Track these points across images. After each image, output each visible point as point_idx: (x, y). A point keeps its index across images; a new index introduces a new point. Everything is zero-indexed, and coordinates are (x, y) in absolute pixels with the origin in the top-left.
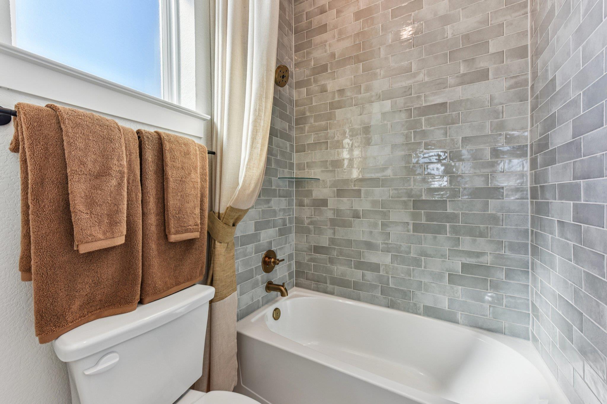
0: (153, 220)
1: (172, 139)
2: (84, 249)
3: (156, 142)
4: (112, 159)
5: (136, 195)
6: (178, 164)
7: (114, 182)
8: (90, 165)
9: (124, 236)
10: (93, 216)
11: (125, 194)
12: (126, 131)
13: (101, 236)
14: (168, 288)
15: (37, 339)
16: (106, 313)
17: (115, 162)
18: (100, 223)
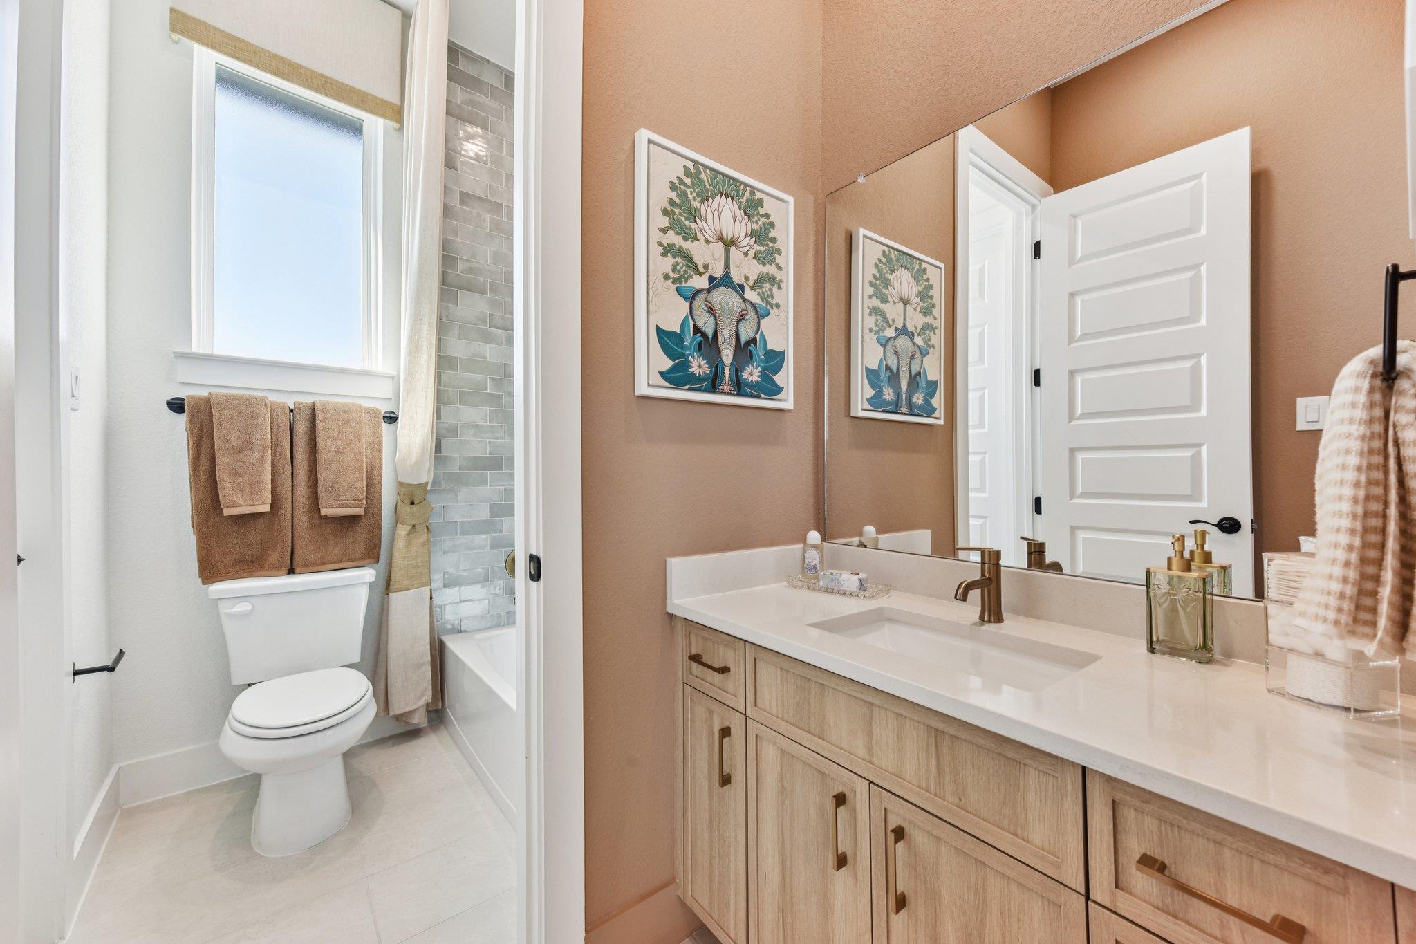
0: (302, 491)
1: (329, 408)
2: (227, 512)
3: (308, 412)
4: (254, 435)
5: (284, 467)
6: (334, 434)
7: (256, 455)
8: (234, 442)
9: (269, 505)
10: (236, 485)
11: (269, 466)
12: (272, 408)
13: (241, 502)
14: (324, 563)
15: (200, 580)
16: (257, 574)
17: (258, 437)
18: (242, 491)
